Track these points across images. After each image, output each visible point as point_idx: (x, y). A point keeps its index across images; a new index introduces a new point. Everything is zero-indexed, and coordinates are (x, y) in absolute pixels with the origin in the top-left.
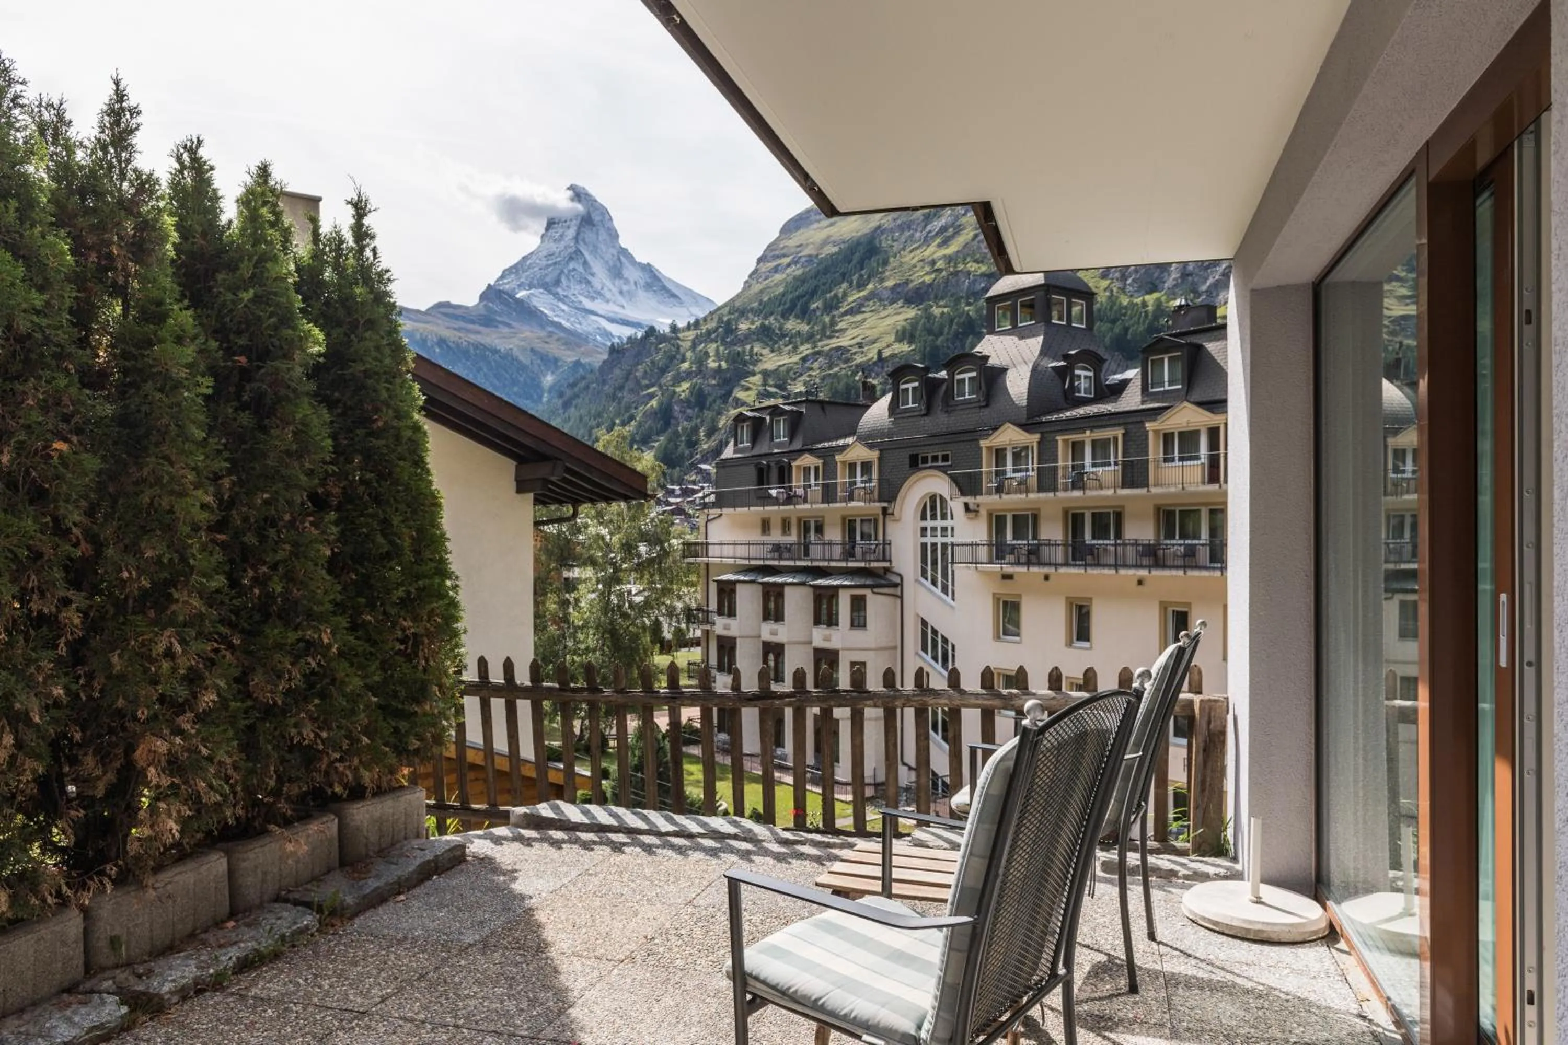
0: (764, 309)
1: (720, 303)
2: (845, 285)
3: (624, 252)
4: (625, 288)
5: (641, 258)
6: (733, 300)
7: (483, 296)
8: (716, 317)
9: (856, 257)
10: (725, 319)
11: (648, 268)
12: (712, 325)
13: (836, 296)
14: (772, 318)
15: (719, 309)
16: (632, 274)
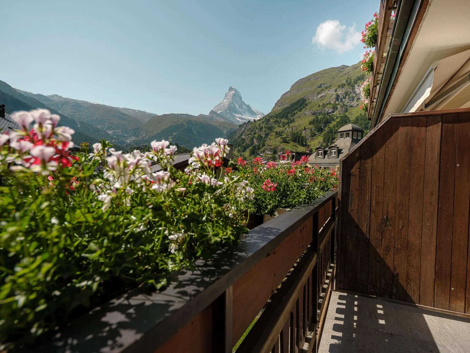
0: (277, 116)
1: (266, 114)
2: (297, 110)
3: (243, 102)
4: (243, 111)
5: (247, 103)
6: (269, 114)
7: (210, 113)
8: (265, 118)
9: (299, 104)
10: (267, 119)
11: (248, 106)
12: (264, 120)
13: (294, 113)
14: (278, 118)
15: (266, 116)
16: (245, 107)
